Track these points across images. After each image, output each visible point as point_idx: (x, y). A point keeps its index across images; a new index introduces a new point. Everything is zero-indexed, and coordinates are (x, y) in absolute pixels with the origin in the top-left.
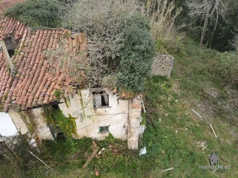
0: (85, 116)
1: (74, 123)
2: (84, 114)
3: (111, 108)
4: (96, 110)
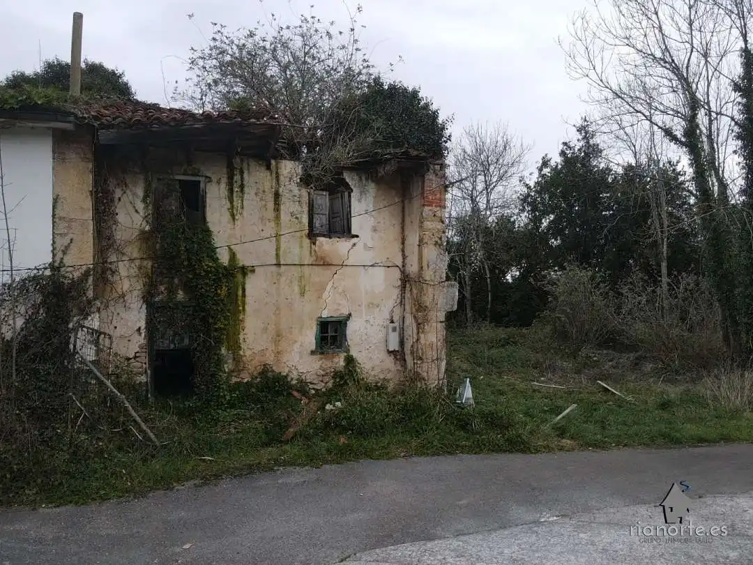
0: (280, 265)
1: (240, 293)
2: (277, 255)
3: (356, 238)
4: (314, 244)
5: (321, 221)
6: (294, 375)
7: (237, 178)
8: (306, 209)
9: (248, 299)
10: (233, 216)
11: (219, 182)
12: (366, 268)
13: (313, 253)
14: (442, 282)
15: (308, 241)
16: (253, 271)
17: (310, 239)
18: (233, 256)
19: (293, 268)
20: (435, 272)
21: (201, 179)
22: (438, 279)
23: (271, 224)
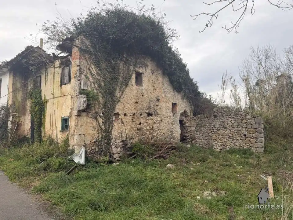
2: (53, 95)
5: (66, 79)
6: (56, 140)
7: (47, 71)
8: (60, 76)
9: (47, 111)
10: (46, 84)
11: (44, 74)
13: (61, 92)
14: (77, 96)
15: (60, 87)
16: (48, 101)
18: (45, 96)
19: (56, 99)
20: (74, 91)
21: (41, 74)
22: (75, 95)
23: (52, 84)
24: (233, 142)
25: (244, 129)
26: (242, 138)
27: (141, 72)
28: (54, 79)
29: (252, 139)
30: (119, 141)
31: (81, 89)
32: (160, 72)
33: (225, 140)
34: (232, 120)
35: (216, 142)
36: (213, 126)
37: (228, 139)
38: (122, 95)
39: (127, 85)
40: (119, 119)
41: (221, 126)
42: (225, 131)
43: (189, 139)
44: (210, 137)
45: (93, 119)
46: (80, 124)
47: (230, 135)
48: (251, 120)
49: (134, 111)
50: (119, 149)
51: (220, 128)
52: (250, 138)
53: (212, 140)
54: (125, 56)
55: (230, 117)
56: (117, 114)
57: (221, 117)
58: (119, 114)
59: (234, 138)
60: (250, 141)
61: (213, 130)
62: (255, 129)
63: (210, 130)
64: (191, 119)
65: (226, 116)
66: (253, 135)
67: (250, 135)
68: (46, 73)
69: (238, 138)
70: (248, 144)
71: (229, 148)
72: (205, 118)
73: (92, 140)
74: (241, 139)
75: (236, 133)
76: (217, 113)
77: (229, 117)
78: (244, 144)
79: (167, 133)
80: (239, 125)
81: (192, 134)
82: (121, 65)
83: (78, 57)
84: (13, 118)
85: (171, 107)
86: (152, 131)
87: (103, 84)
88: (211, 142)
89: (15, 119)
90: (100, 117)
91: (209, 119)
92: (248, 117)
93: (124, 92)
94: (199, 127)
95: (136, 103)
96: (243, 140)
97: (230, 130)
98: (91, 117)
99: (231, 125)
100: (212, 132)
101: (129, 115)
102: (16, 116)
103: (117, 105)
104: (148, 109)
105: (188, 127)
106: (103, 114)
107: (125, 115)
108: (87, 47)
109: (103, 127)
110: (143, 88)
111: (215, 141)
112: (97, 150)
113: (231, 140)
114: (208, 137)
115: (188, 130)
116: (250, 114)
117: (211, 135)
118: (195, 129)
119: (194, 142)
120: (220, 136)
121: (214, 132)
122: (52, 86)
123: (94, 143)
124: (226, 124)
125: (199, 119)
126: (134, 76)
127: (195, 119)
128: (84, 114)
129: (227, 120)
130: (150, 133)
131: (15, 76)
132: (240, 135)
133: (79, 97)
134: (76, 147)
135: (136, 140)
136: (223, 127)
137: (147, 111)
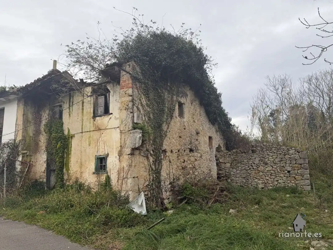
0: (83, 132)
1: (70, 146)
2: (82, 128)
3: (111, 115)
4: (95, 121)
5: (101, 110)
6: (87, 184)
7: (71, 100)
8: (92, 106)
9: (72, 148)
10: (70, 115)
11: (66, 103)
12: (116, 129)
13: (94, 125)
14: (129, 130)
15: (93, 120)
16: (74, 136)
17: (93, 119)
18: (69, 131)
19: (87, 133)
20: (126, 125)
21: (62, 103)
22: (127, 129)
23: (80, 115)
24: (276, 179)
25: (288, 165)
26: (286, 175)
27: (183, 102)
28: (83, 109)
29: (298, 175)
30: (167, 183)
31: (134, 122)
32: (197, 102)
33: (267, 178)
34: (273, 155)
35: (256, 180)
36: (251, 163)
37: (270, 176)
38: (168, 128)
39: (172, 117)
40: (167, 156)
41: (261, 161)
42: (266, 168)
43: (224, 178)
44: (248, 175)
45: (145, 158)
46: (134, 165)
47: (272, 172)
48: (295, 156)
49: (179, 147)
50: (168, 193)
51: (260, 164)
52: (295, 175)
53: (252, 178)
54: (169, 84)
55: (271, 152)
56: (165, 151)
57: (261, 152)
58: (166, 151)
59: (277, 175)
60: (295, 178)
61: (252, 166)
62: (300, 165)
63: (249, 166)
64: (225, 154)
65: (266, 151)
66: (298, 171)
67: (295, 172)
68: (70, 102)
69: (282, 175)
70: (293, 182)
71: (271, 186)
72: (242, 153)
73: (145, 183)
74: (284, 176)
75: (279, 170)
76: (255, 147)
77: (269, 152)
78: (289, 182)
79: (206, 171)
80: (282, 161)
81: (227, 171)
82: (166, 95)
83: (130, 85)
84: (23, 157)
85: (208, 141)
86: (194, 169)
87: (152, 116)
88: (251, 180)
89: (25, 158)
90: (151, 155)
91: (246, 154)
92: (291, 152)
93: (170, 125)
94: (235, 163)
95: (180, 137)
96: (287, 177)
97: (272, 166)
98: (143, 156)
99: (273, 161)
100: (251, 169)
101: (174, 152)
102: (27, 154)
103: (164, 141)
104: (190, 144)
105: (222, 164)
106: (153, 151)
107: (172, 152)
108: (138, 75)
109: (153, 167)
110: (185, 120)
111: (254, 178)
112: (149, 195)
113: (274, 177)
114: (246, 175)
115: (223, 167)
116: (293, 148)
117: (250, 173)
118: (231, 165)
119: (229, 180)
120: (261, 173)
121: (253, 168)
122: (80, 118)
123: (146, 187)
124: (266, 160)
125: (235, 154)
126: (177, 107)
127: (230, 154)
128: (137, 152)
129: (268, 155)
130: (193, 172)
131: (26, 104)
132: (284, 171)
133: (133, 132)
134: (130, 193)
135: (181, 181)
136: (264, 163)
137: (189, 147)
